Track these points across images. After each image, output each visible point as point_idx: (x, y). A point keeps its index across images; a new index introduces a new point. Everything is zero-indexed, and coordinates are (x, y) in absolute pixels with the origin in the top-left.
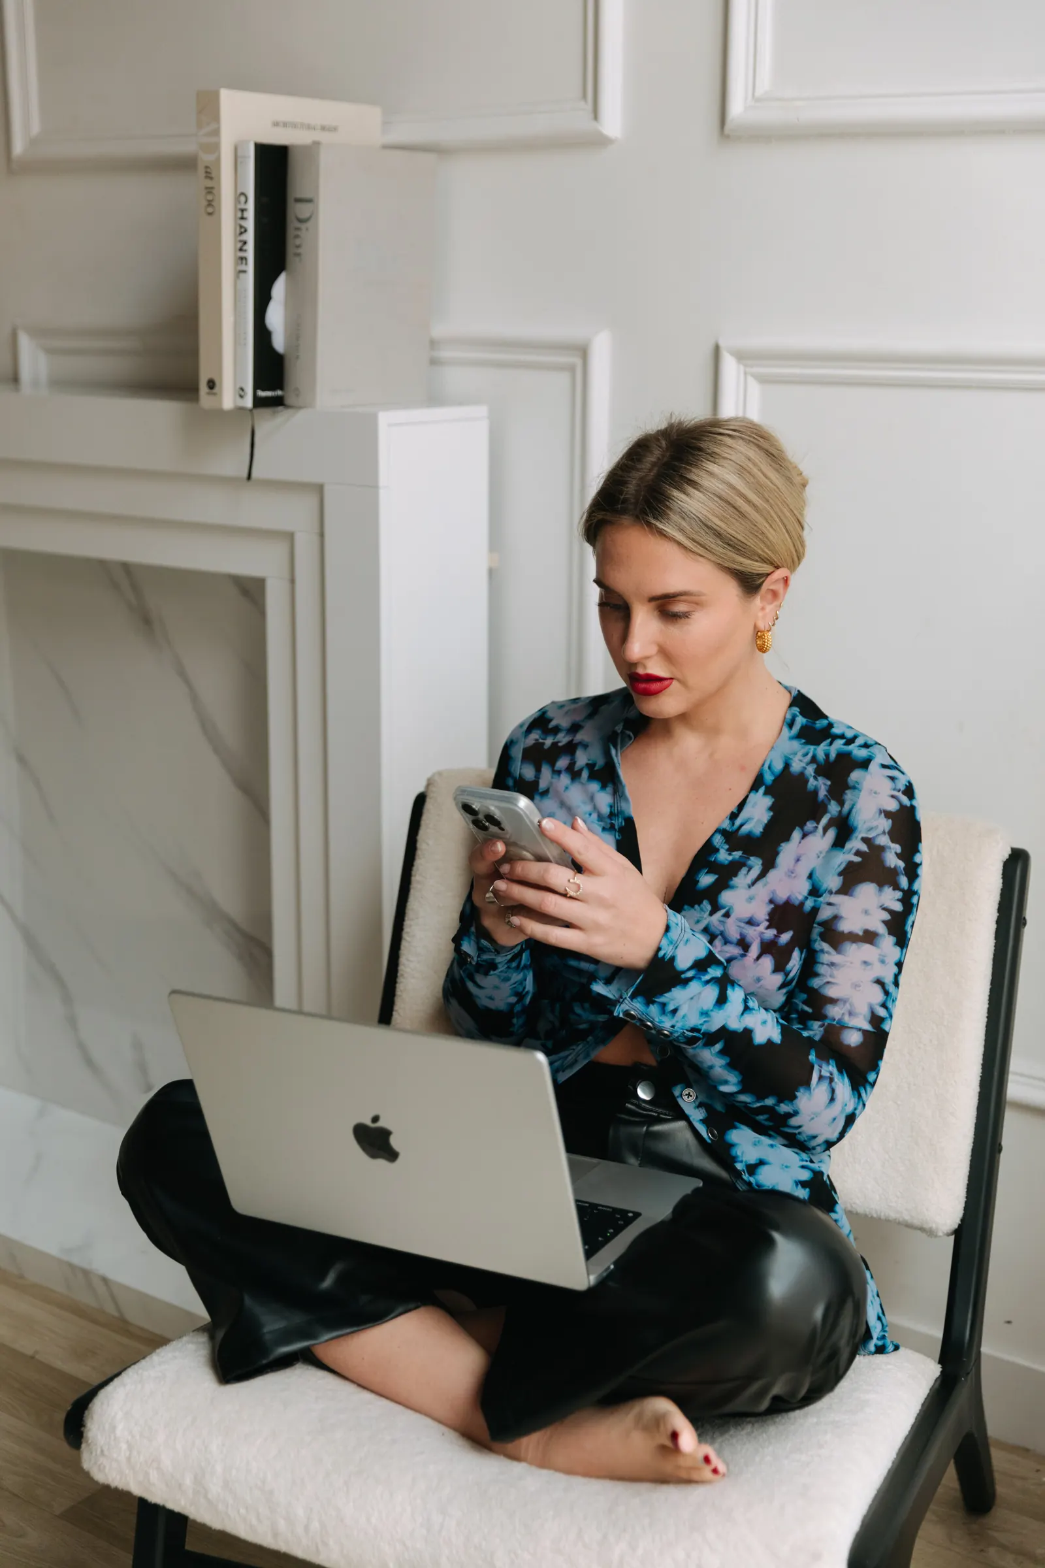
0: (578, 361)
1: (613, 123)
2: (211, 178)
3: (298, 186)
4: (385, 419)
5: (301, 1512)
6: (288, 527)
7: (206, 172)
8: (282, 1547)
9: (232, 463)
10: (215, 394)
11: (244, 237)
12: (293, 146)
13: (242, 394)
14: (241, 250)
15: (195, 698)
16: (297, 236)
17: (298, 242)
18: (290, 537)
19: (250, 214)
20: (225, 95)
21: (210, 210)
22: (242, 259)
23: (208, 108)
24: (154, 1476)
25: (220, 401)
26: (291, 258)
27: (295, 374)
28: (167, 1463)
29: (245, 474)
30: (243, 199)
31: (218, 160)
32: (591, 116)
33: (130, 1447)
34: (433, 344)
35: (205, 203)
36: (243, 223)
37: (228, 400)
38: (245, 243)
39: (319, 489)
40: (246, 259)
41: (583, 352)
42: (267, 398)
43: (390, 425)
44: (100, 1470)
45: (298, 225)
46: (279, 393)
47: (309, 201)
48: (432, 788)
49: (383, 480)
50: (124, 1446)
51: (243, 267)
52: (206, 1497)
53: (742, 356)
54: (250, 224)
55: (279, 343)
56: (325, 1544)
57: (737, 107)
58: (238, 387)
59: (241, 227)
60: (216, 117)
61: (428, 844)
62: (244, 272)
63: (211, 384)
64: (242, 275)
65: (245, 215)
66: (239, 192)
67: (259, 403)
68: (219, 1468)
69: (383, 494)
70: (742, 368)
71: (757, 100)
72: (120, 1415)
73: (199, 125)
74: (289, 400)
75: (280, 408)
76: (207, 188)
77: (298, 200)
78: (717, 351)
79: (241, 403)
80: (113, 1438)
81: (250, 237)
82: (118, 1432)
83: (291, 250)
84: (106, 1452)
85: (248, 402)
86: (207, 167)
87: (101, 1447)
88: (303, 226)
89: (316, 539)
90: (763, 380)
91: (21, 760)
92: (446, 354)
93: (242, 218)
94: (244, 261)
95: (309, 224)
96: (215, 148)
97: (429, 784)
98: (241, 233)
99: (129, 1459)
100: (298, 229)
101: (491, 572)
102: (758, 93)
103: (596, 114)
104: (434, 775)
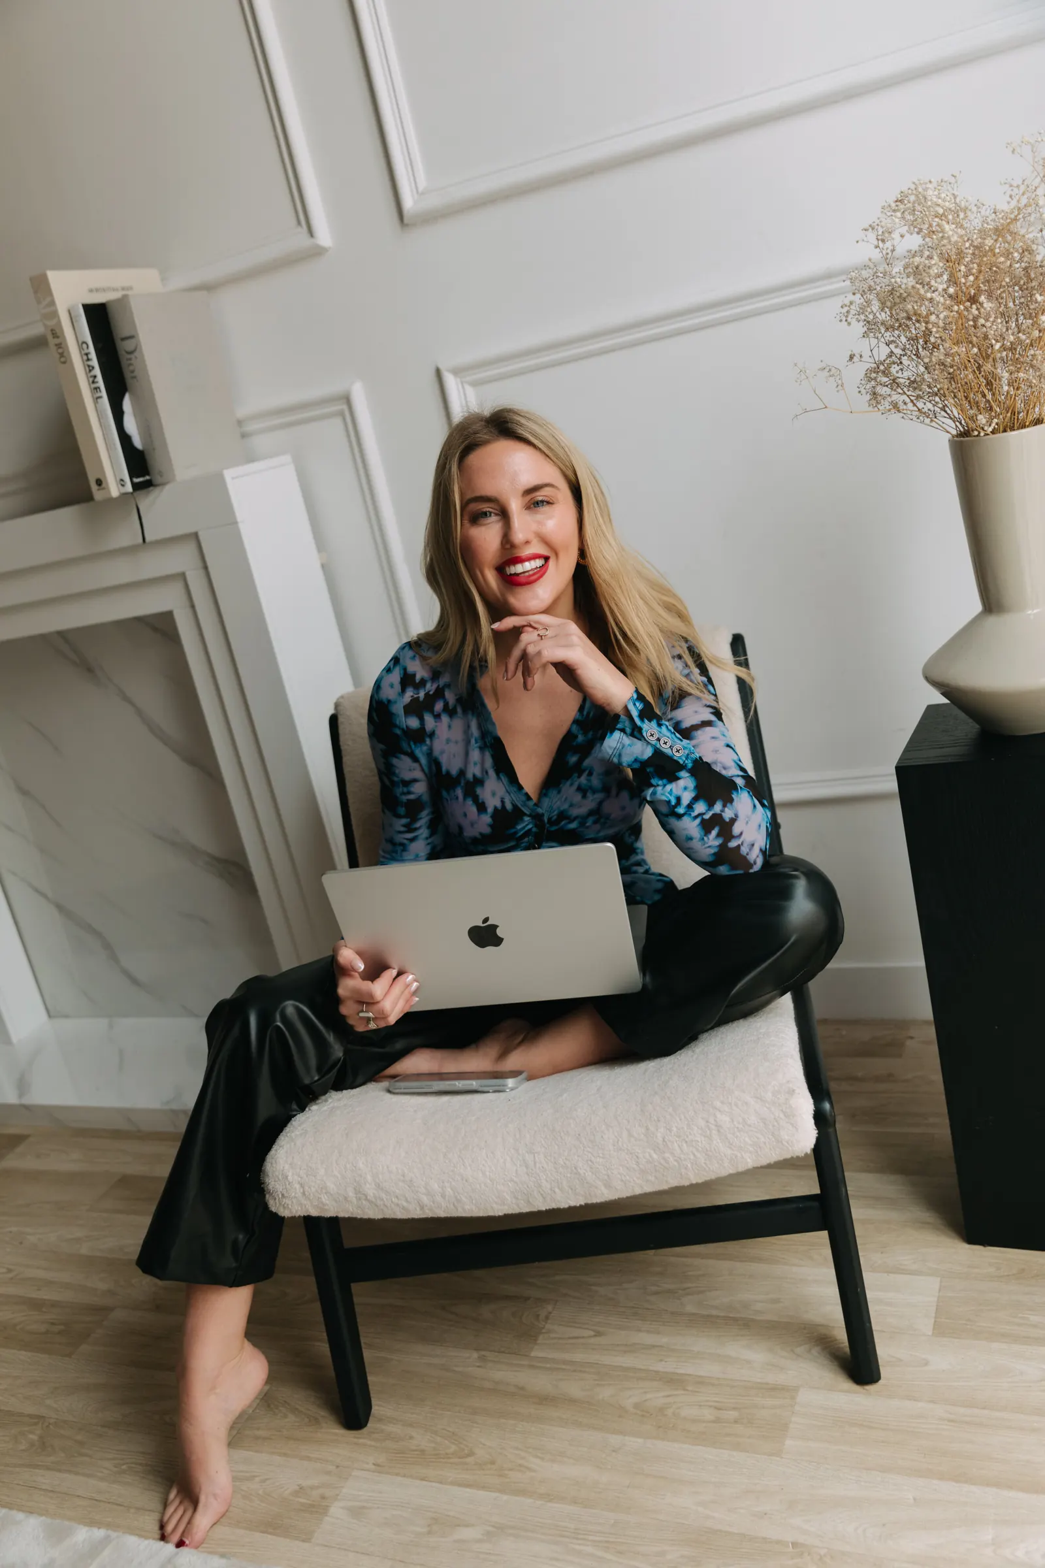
0: (345, 407)
1: (324, 236)
2: (58, 337)
3: (121, 329)
4: (228, 474)
5: (435, 1186)
6: (179, 570)
7: (53, 334)
8: (429, 1214)
9: (127, 535)
10: (104, 489)
11: (93, 373)
12: (108, 302)
13: (123, 483)
14: (93, 382)
15: (139, 712)
16: (130, 365)
17: (131, 368)
18: (183, 576)
19: (93, 355)
20: (52, 275)
21: (63, 359)
22: (96, 388)
23: (41, 286)
24: (324, 1198)
25: (109, 492)
26: (129, 381)
27: (156, 462)
28: (331, 1186)
29: (141, 540)
30: (85, 346)
31: (59, 323)
32: (309, 235)
33: (302, 1186)
34: (240, 423)
35: (58, 356)
36: (90, 363)
37: (114, 491)
38: (95, 377)
39: (195, 536)
40: (99, 388)
41: (347, 400)
42: (140, 483)
43: (233, 478)
44: (284, 1208)
45: (129, 356)
46: (147, 478)
47: (132, 337)
48: (339, 708)
49: (240, 515)
50: (297, 1186)
51: (99, 394)
52: (366, 1199)
53: (456, 372)
54: (95, 362)
55: (138, 443)
56: (459, 1201)
57: (408, 203)
58: (118, 479)
59: (89, 366)
60: (49, 292)
61: (348, 745)
62: (100, 397)
63: (99, 482)
64: (99, 400)
65: (90, 357)
66: (80, 343)
67: (136, 487)
68: (369, 1178)
69: (241, 526)
70: (458, 380)
71: (423, 193)
72: (287, 1167)
73: (39, 302)
74: (157, 479)
75: (151, 488)
76: (56, 345)
77: (123, 339)
78: (438, 373)
79: (123, 490)
80: (287, 1183)
81: (97, 371)
82: (290, 1178)
83: (127, 375)
84: (286, 1195)
85: (129, 488)
86: (52, 330)
87: (281, 1192)
88: (132, 356)
89: (201, 572)
90: (474, 384)
91: (24, 792)
92: (250, 427)
93: (88, 360)
94: (98, 390)
95: (136, 354)
96: (55, 314)
97: (337, 706)
98: (90, 371)
99: (304, 1193)
100: (130, 359)
101: (323, 566)
102: (420, 189)
103: (311, 233)
104: (338, 699)
